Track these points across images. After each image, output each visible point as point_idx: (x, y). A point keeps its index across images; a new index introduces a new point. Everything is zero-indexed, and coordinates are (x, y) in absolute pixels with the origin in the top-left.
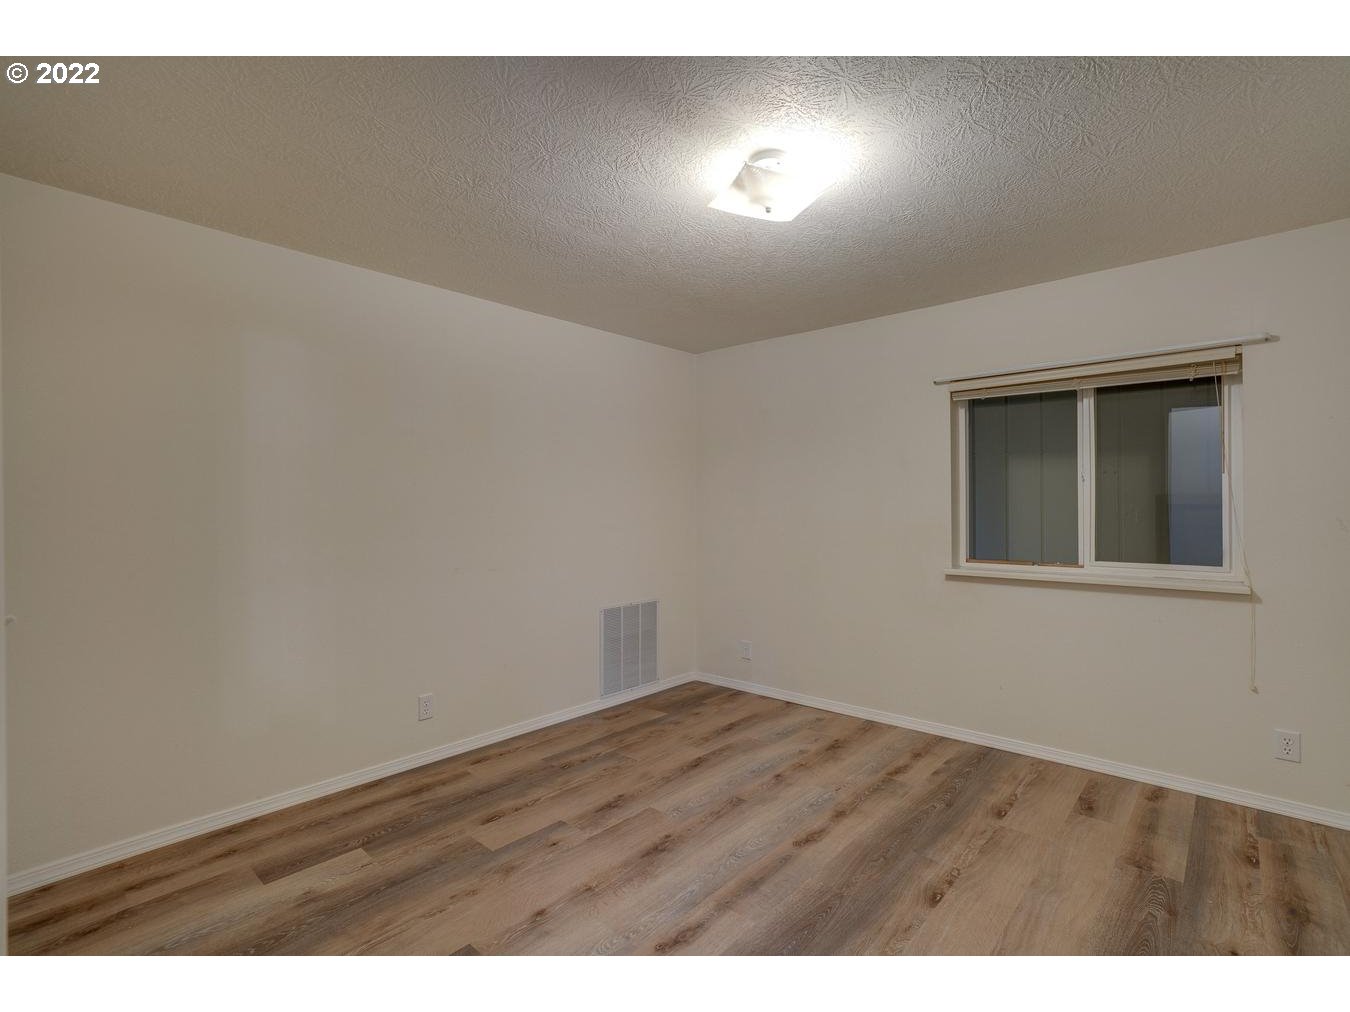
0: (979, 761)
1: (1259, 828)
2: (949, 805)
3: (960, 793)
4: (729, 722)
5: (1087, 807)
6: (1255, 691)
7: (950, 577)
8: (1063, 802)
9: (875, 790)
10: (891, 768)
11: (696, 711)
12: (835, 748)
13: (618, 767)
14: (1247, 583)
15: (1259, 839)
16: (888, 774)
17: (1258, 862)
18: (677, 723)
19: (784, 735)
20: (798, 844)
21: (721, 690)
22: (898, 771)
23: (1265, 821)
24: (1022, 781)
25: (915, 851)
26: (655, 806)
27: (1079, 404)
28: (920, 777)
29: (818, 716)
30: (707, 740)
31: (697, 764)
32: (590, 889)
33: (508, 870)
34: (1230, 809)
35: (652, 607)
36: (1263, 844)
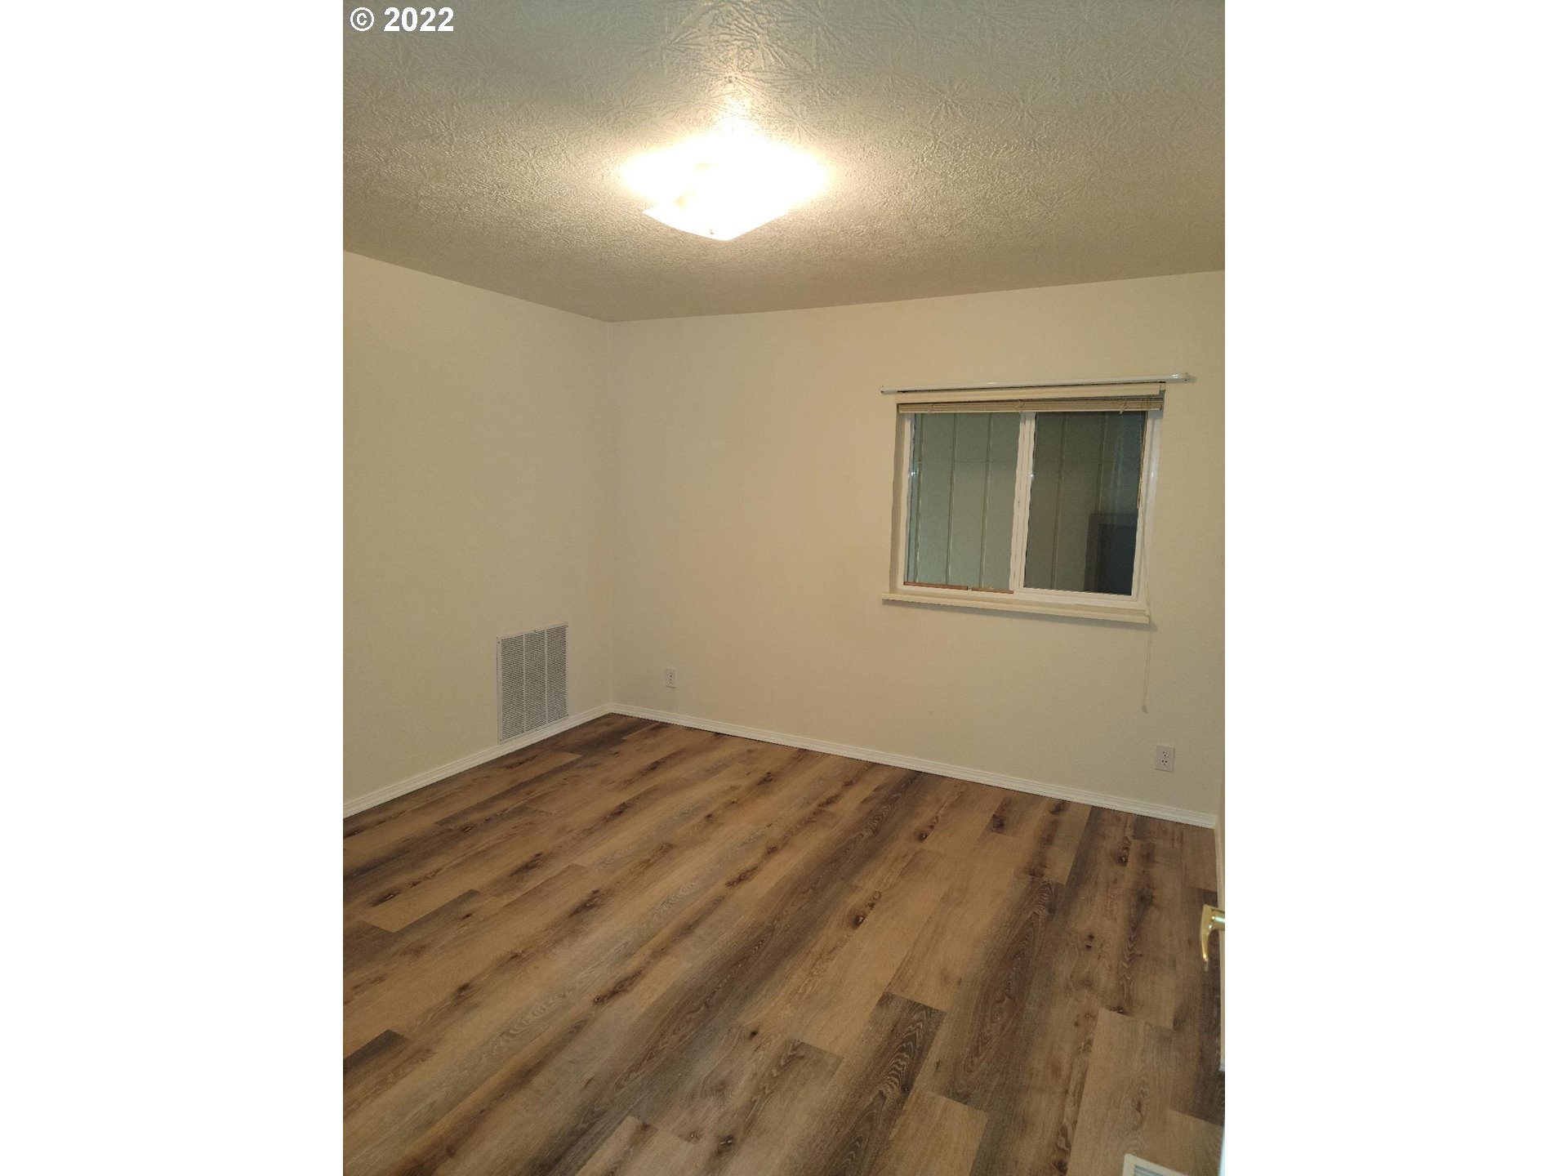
0: (906, 787)
1: (1135, 832)
2: (876, 831)
3: (886, 820)
4: (653, 761)
5: (999, 824)
6: (1145, 710)
7: (887, 602)
8: (978, 820)
9: (808, 822)
10: (822, 799)
11: (615, 749)
12: (767, 781)
13: (531, 823)
14: (1147, 613)
15: (1132, 841)
16: (820, 805)
17: (1126, 861)
18: (594, 766)
19: (713, 771)
20: (730, 884)
21: (643, 723)
22: (829, 802)
23: (1141, 824)
24: (944, 803)
25: (842, 879)
26: (578, 861)
27: (1021, 425)
28: (850, 806)
29: (749, 747)
30: (630, 782)
31: (621, 811)
32: (516, 956)
33: (417, 951)
34: (1116, 816)
35: (559, 634)
36: (1135, 845)
